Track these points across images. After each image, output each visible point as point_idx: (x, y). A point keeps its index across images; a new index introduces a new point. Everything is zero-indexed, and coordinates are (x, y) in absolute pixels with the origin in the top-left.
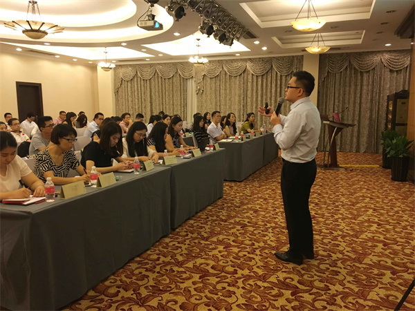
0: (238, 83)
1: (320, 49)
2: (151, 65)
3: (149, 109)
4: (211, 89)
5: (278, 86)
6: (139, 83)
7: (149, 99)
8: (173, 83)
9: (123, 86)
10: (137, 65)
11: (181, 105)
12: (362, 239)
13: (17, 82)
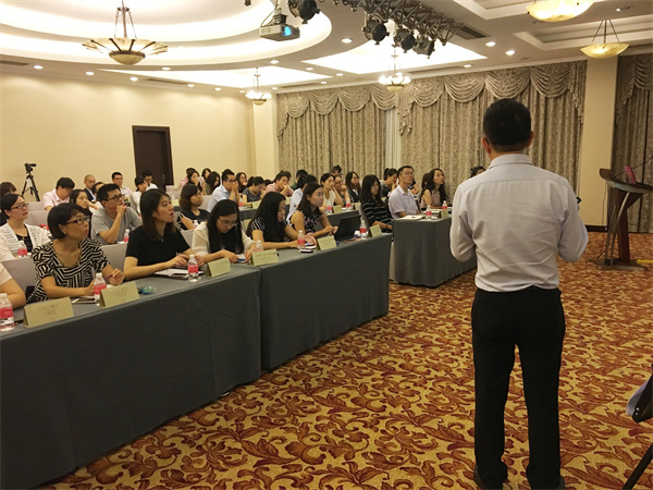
0: (469, 113)
1: (606, 49)
2: (331, 91)
3: (327, 160)
4: (424, 125)
5: (542, 117)
6: (313, 120)
7: (327, 146)
8: (363, 118)
9: (290, 126)
10: (310, 93)
11: (375, 154)
12: (611, 376)
13: (134, 127)
